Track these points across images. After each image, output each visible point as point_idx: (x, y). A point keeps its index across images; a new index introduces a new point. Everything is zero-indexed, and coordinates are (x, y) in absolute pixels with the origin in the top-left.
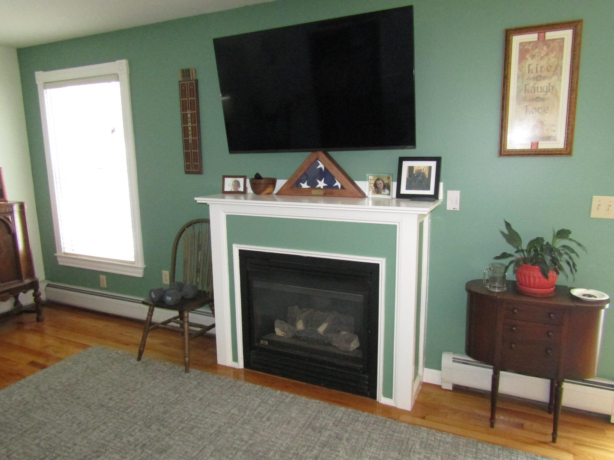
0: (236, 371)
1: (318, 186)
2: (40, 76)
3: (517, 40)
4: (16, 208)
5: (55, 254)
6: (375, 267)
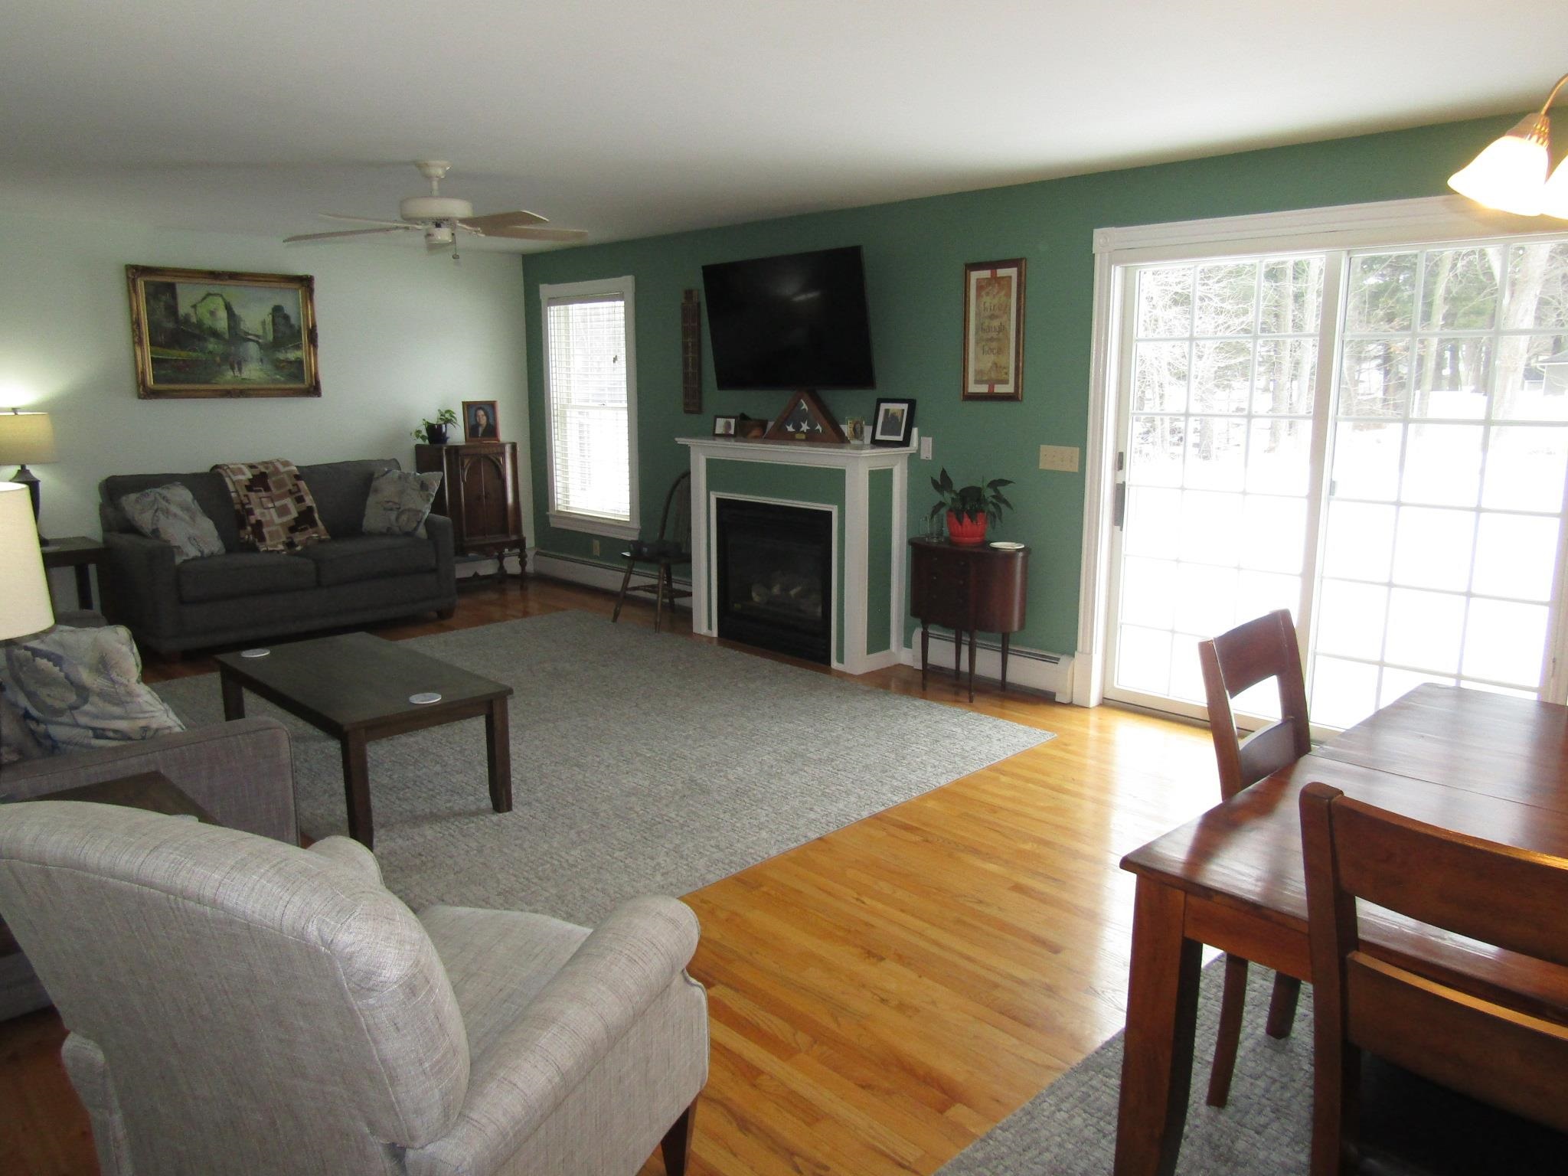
0: (710, 639)
1: (802, 430)
2: (545, 290)
3: (975, 276)
4: (508, 449)
5: (547, 513)
6: (829, 514)
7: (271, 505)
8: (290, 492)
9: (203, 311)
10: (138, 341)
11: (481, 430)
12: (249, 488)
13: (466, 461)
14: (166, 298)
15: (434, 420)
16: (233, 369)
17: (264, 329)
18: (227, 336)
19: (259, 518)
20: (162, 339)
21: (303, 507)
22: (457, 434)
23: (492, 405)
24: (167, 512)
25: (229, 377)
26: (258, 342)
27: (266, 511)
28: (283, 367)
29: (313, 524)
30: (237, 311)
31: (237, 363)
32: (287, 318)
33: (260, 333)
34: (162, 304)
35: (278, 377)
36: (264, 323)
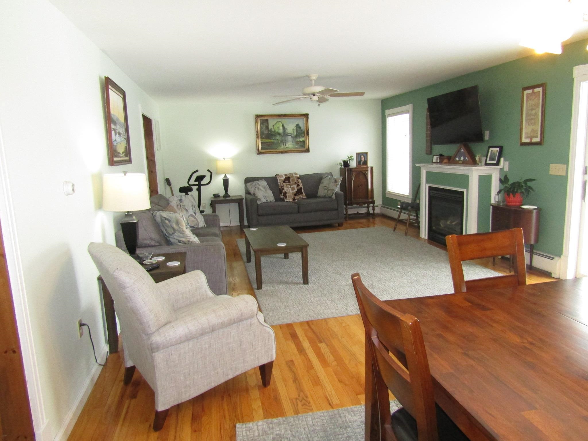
1: (461, 160)
2: (387, 112)
3: (526, 92)
4: (369, 169)
5: (385, 192)
7: (290, 187)
8: (296, 183)
9: (276, 127)
10: (257, 137)
11: (362, 162)
12: (284, 182)
13: (354, 173)
14: (265, 124)
15: (346, 159)
16: (284, 144)
17: (293, 132)
18: (282, 134)
19: (286, 191)
20: (264, 136)
21: (299, 188)
22: (353, 164)
23: (366, 154)
24: (258, 189)
25: (282, 147)
26: (291, 136)
27: (288, 189)
28: (299, 143)
29: (302, 193)
30: (286, 126)
31: (285, 143)
32: (300, 128)
33: (292, 133)
34: (264, 126)
35: (297, 146)
36: (293, 130)
